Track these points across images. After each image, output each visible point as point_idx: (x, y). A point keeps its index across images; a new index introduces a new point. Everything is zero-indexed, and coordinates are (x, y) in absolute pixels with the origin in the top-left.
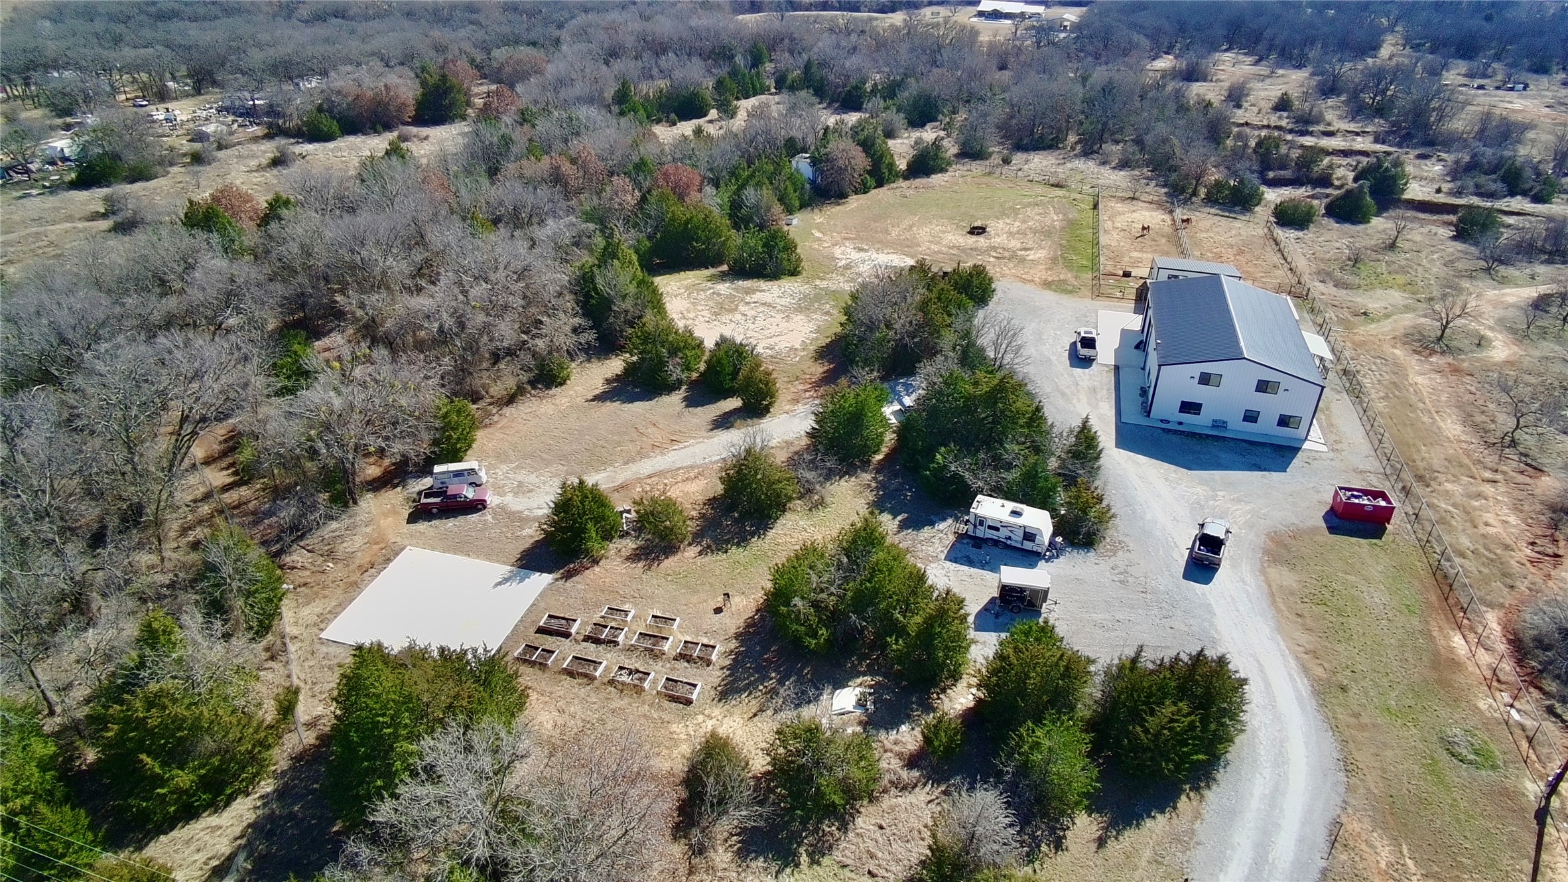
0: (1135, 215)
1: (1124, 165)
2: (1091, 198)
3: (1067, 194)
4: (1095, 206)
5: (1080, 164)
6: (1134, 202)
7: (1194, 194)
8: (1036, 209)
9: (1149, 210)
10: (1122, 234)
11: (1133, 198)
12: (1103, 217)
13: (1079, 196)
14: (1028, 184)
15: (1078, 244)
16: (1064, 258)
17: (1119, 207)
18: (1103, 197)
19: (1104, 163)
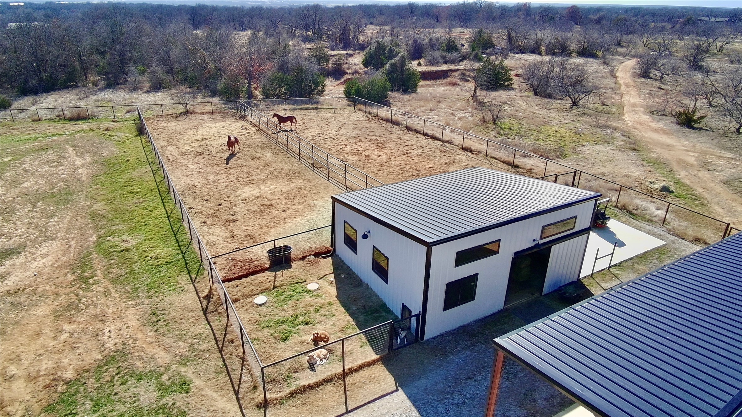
0: (201, 131)
1: (157, 86)
2: (130, 124)
3: (95, 125)
4: (141, 131)
5: (108, 95)
6: (190, 116)
7: (250, 96)
8: (43, 156)
9: (214, 121)
10: (199, 159)
11: (187, 113)
12: (159, 143)
13: (112, 125)
14: (35, 125)
15: (131, 203)
16: (106, 253)
17: (174, 125)
18: (148, 119)
19: (135, 89)
